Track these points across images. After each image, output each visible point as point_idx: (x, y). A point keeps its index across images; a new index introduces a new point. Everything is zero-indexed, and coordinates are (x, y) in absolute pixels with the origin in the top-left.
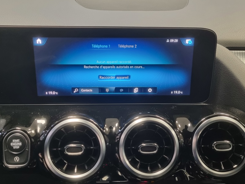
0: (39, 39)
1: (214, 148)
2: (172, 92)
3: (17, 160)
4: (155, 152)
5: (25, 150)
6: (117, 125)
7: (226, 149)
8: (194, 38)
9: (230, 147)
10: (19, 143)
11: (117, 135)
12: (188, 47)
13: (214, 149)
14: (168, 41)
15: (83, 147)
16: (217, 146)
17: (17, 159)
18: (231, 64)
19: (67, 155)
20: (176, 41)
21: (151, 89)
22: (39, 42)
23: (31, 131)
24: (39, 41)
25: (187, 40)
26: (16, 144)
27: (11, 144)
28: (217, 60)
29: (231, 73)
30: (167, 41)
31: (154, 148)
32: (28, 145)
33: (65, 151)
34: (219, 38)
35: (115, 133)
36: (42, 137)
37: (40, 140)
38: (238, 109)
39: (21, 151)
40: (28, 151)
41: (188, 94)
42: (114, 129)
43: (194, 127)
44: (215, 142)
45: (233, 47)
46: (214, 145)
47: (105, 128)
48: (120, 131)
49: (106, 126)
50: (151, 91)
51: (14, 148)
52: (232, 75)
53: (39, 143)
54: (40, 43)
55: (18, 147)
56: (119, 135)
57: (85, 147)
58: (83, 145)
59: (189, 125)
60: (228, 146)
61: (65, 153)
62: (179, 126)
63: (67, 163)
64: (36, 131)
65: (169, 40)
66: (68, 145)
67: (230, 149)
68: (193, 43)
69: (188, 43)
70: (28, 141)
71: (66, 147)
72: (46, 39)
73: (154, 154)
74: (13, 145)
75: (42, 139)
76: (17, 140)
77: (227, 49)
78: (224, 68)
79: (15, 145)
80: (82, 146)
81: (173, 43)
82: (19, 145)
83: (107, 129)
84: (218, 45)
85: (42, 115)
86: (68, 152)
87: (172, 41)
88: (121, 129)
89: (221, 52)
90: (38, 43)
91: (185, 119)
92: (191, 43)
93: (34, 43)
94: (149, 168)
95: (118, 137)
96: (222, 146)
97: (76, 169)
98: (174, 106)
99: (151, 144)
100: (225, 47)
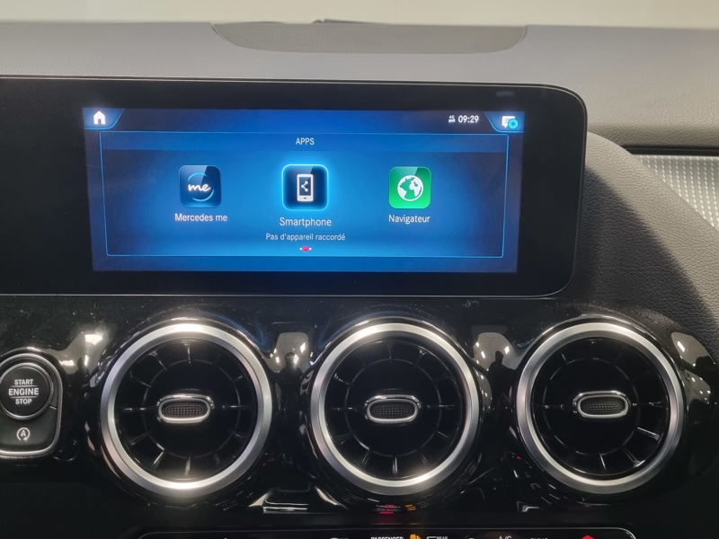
0: (99, 112)
1: (576, 410)
3: (24, 437)
4: (410, 418)
5: (48, 407)
6: (303, 348)
7: (610, 413)
8: (523, 114)
9: (624, 408)
10: (31, 388)
11: (305, 376)
13: (578, 413)
14: (452, 120)
15: (209, 403)
16: (586, 405)
17: (24, 434)
18: (629, 187)
19: (162, 420)
20: (475, 119)
22: (100, 121)
23: (68, 363)
24: (99, 118)
25: (504, 117)
26: (24, 392)
27: (10, 392)
28: (592, 175)
29: (630, 210)
30: (450, 121)
31: (408, 409)
32: (56, 395)
33: (158, 415)
35: (299, 370)
36: (94, 378)
37: (89, 386)
38: (650, 308)
39: (36, 413)
40: (57, 411)
42: (296, 360)
43: (520, 355)
44: (581, 395)
46: (577, 402)
47: (271, 355)
48: (312, 363)
49: (275, 351)
51: (17, 402)
52: (633, 214)
53: (85, 395)
54: (103, 122)
55: (29, 401)
56: (310, 374)
57: (215, 403)
58: (209, 398)
59: (507, 350)
60: (616, 405)
61: (158, 419)
62: (483, 355)
63: (163, 449)
64: (80, 362)
65: (456, 118)
66: (169, 397)
67: (624, 413)
68: (521, 127)
69: (508, 126)
70: (57, 386)
71: (161, 402)
72: (118, 114)
73: (407, 423)
74: (16, 395)
75: (97, 382)
76: (28, 381)
78: (610, 198)
79: (20, 395)
80: (207, 401)
81: (466, 126)
82: (31, 395)
83: (278, 360)
84: (589, 134)
85: (99, 318)
86: (166, 414)
87: (463, 119)
88: (313, 359)
89: (602, 156)
90: (96, 122)
91: (499, 337)
92: (515, 127)
93: (87, 123)
94: (395, 468)
95: (305, 381)
96: (601, 405)
97: (188, 467)
98: (470, 300)
99: (398, 396)
100: (616, 142)
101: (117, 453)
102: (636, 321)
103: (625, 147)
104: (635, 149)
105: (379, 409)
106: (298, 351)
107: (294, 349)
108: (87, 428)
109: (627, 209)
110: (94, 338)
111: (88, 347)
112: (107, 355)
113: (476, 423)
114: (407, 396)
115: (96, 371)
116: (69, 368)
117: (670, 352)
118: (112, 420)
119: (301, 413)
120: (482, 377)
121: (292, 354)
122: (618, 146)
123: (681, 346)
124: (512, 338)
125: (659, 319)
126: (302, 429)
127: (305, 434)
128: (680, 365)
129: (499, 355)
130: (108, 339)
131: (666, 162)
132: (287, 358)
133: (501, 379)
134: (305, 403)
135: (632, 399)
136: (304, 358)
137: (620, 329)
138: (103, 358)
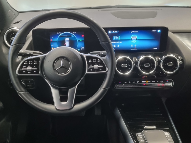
0: (110, 31)
1: (167, 65)
2: (153, 48)
6: (137, 59)
8: (161, 30)
12: (159, 33)
14: (152, 31)
18: (173, 39)
20: (155, 31)
25: (158, 30)
28: (169, 37)
31: (149, 65)
33: (121, 66)
34: (169, 29)
35: (137, 62)
41: (159, 49)
42: (136, 60)
44: (168, 63)
45: (174, 32)
57: (127, 65)
59: (160, 59)
60: (172, 64)
66: (122, 64)
67: (173, 65)
68: (161, 32)
73: (149, 67)
77: (172, 33)
78: (171, 40)
81: (154, 32)
83: (134, 60)
84: (169, 32)
87: (154, 31)
89: (170, 34)
91: (158, 57)
96: (170, 64)
98: (154, 53)
99: (147, 64)
102: (174, 55)
104: (173, 33)
105: (145, 65)
109: (173, 41)
113: (156, 67)
117: (178, 58)
120: (157, 62)
123: (179, 58)
124: (160, 57)
125: (177, 54)
128: (179, 60)
129: (159, 59)
132: (135, 60)
133: (159, 62)
135: (174, 64)
137: (172, 55)
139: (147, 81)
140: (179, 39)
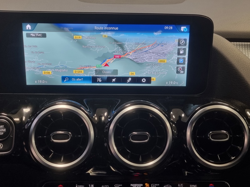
0: (28, 25)
1: (209, 138)
2: (167, 83)
4: (146, 141)
5: (9, 136)
6: (106, 114)
7: (222, 139)
8: (189, 26)
9: (227, 137)
10: (3, 129)
11: (106, 124)
15: (70, 135)
16: (213, 136)
18: (229, 54)
19: (52, 141)
20: (171, 28)
21: (144, 79)
22: (29, 28)
23: (17, 119)
25: (182, 27)
28: (215, 49)
29: (229, 62)
31: (145, 137)
32: (12, 131)
33: (51, 139)
36: (27, 125)
37: (25, 128)
38: (236, 100)
39: (4, 138)
40: (13, 138)
42: (103, 118)
43: (188, 117)
44: (211, 132)
46: (210, 135)
47: (94, 117)
48: (109, 120)
49: (95, 115)
50: (145, 81)
52: (230, 64)
53: (23, 131)
55: (2, 134)
56: (108, 124)
57: (72, 135)
58: (70, 133)
59: (183, 115)
60: (225, 136)
62: (174, 117)
63: (53, 152)
64: (21, 119)
66: (55, 132)
67: (227, 139)
69: (183, 31)
70: (13, 128)
71: (52, 134)
72: (35, 25)
73: (145, 143)
75: (28, 127)
76: (2, 126)
82: (3, 131)
83: (96, 118)
84: (214, 35)
85: (29, 102)
86: (54, 139)
87: (166, 28)
88: (110, 118)
89: (219, 42)
90: (27, 29)
92: (186, 31)
94: (141, 160)
95: (107, 126)
96: (218, 136)
97: (62, 159)
98: (168, 96)
99: (142, 132)
100: (223, 37)
101: (35, 153)
102: (231, 104)
103: (227, 39)
104: (231, 40)
105: (134, 137)
106: (104, 115)
107: (102, 115)
108: (24, 144)
109: (228, 62)
110: (27, 110)
111: (24, 113)
112: (32, 116)
113: (171, 143)
114: (145, 133)
115: (28, 122)
116: (17, 121)
118: (33, 141)
119: (105, 138)
120: (174, 125)
121: (102, 116)
122: (224, 39)
123: (249, 114)
125: (240, 104)
126: (105, 144)
127: (107, 146)
129: (180, 117)
130: (32, 110)
131: (242, 45)
132: (100, 118)
133: (180, 126)
134: (107, 135)
136: (106, 118)
137: (225, 107)
138: (30, 118)
139: (146, 184)
140: (245, 55)
